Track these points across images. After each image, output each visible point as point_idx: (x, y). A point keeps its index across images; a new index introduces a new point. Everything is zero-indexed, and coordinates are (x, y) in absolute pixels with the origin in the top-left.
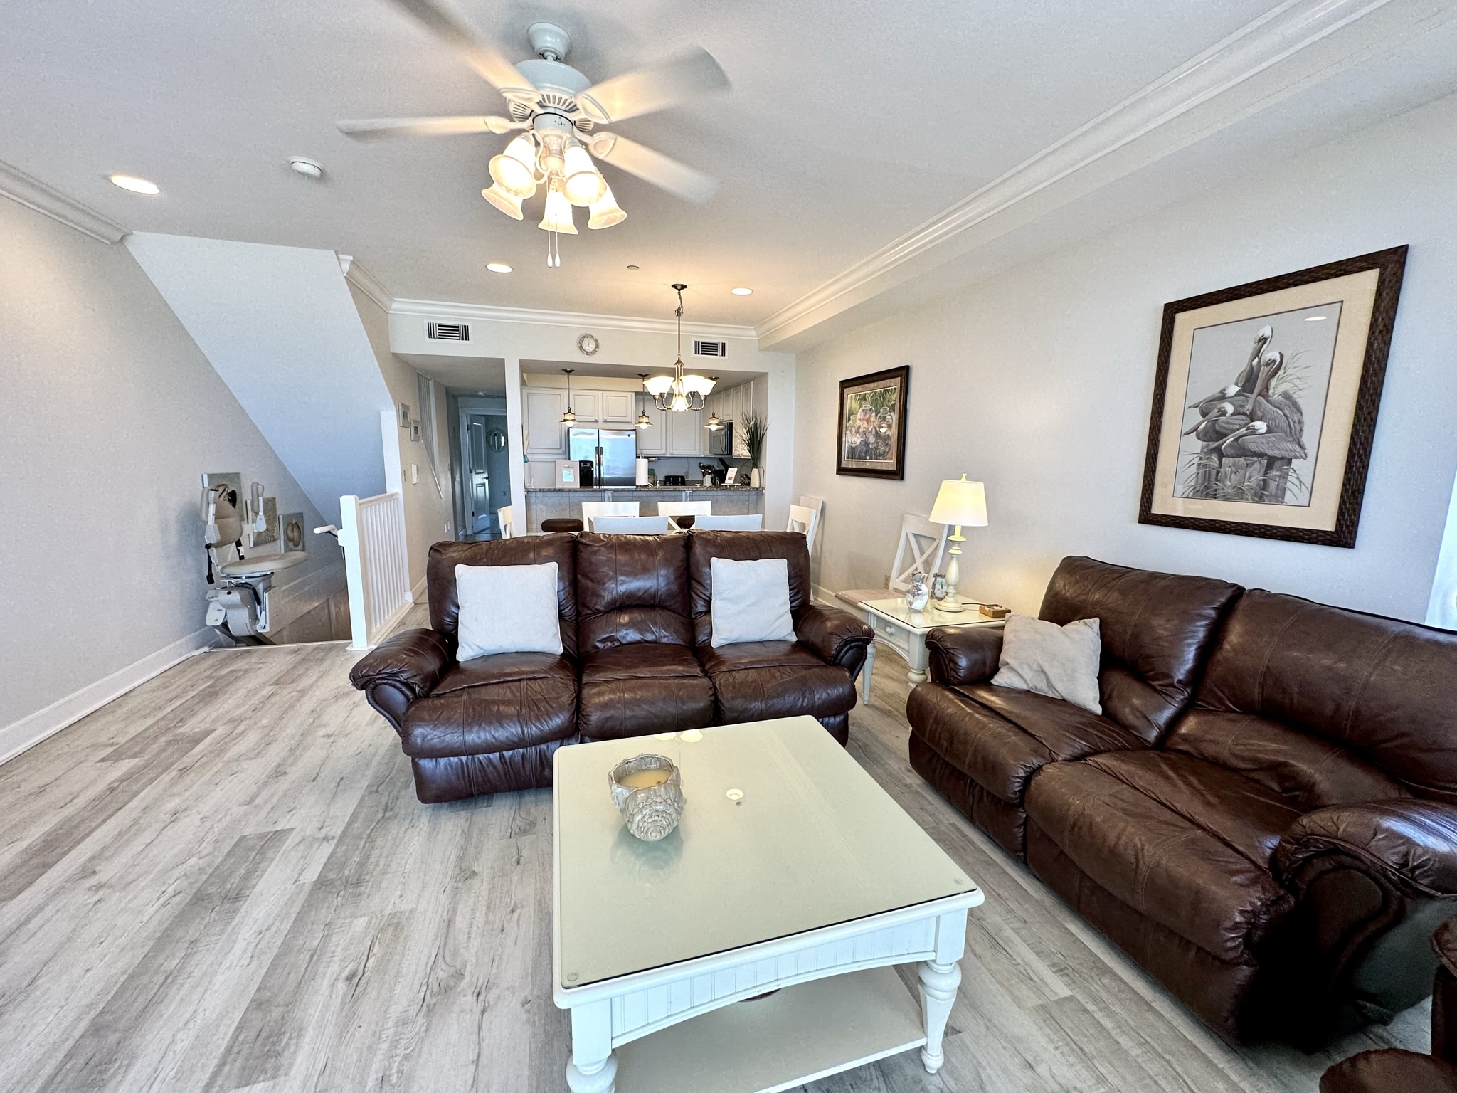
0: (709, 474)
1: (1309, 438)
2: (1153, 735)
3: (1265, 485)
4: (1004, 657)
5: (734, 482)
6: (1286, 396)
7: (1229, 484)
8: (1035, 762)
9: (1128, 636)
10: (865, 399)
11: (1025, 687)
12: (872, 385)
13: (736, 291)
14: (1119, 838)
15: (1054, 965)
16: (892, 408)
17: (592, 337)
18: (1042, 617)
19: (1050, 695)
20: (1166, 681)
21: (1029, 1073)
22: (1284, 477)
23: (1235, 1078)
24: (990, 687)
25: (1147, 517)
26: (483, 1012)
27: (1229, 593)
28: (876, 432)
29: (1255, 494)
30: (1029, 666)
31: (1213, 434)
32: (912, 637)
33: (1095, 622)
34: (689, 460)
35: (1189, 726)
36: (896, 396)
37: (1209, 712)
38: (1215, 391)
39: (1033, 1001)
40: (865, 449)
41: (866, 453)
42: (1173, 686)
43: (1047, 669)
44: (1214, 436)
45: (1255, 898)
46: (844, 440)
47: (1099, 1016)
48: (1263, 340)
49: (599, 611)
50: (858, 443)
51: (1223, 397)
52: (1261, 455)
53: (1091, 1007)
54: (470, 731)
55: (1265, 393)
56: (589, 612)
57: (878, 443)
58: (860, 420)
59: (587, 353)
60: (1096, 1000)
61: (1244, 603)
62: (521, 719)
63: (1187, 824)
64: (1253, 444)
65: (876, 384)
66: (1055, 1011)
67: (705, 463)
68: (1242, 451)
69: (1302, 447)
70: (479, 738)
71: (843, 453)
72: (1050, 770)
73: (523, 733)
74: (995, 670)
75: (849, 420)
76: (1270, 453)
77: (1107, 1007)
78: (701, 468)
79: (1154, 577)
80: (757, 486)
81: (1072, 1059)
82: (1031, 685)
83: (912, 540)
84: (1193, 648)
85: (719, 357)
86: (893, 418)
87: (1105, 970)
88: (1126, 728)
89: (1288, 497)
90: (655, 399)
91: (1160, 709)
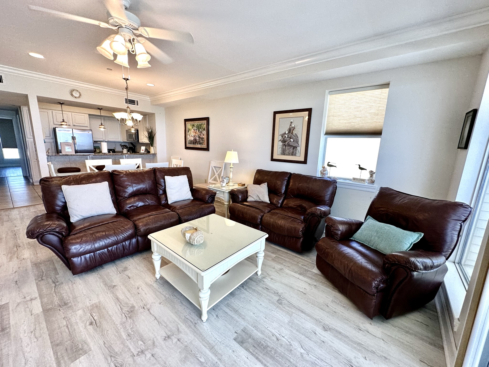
0: (125, 148)
1: (299, 143)
2: (279, 205)
3: (293, 152)
4: (249, 194)
5: (145, 151)
6: (296, 134)
7: (287, 152)
8: (262, 214)
9: (273, 186)
10: (194, 126)
11: (254, 200)
12: (196, 122)
13: (148, 84)
14: (281, 223)
15: (272, 252)
16: (204, 129)
17: (77, 91)
18: (254, 184)
19: (260, 201)
20: (281, 194)
21: (274, 269)
22: (296, 150)
23: (301, 258)
24: (247, 201)
25: (272, 160)
26: (149, 310)
27: (289, 174)
28: (199, 136)
29: (292, 154)
30: (255, 195)
31: (284, 141)
32: (225, 193)
33: (266, 183)
34: (116, 143)
35: (285, 202)
36: (205, 126)
37: (288, 198)
38: (284, 132)
39: (270, 259)
40: (195, 141)
41: (196, 143)
42: (282, 194)
43: (259, 195)
44: (284, 142)
45: (303, 225)
46: (187, 138)
47: (281, 257)
48: (291, 122)
49: (126, 197)
50: (192, 139)
51: (285, 134)
52: (292, 146)
53: (280, 256)
54: (96, 242)
55: (292, 133)
56: (122, 198)
57: (200, 140)
58: (193, 132)
59: (76, 97)
60: (280, 255)
61: (292, 176)
62: (115, 234)
63: (291, 218)
64: (291, 144)
65: (198, 121)
66: (274, 259)
67: (123, 144)
68: (289, 145)
69: (298, 145)
70: (100, 244)
71: (187, 142)
72: (265, 215)
73: (118, 239)
74: (247, 198)
75: (188, 132)
76: (294, 146)
77: (282, 256)
78: (122, 146)
79: (276, 172)
80: (153, 153)
81: (280, 265)
82: (256, 200)
83: (214, 168)
84: (285, 186)
85: (136, 106)
86: (205, 132)
87: (280, 250)
88: (275, 205)
89: (297, 155)
90: (118, 120)
91: (280, 200)
